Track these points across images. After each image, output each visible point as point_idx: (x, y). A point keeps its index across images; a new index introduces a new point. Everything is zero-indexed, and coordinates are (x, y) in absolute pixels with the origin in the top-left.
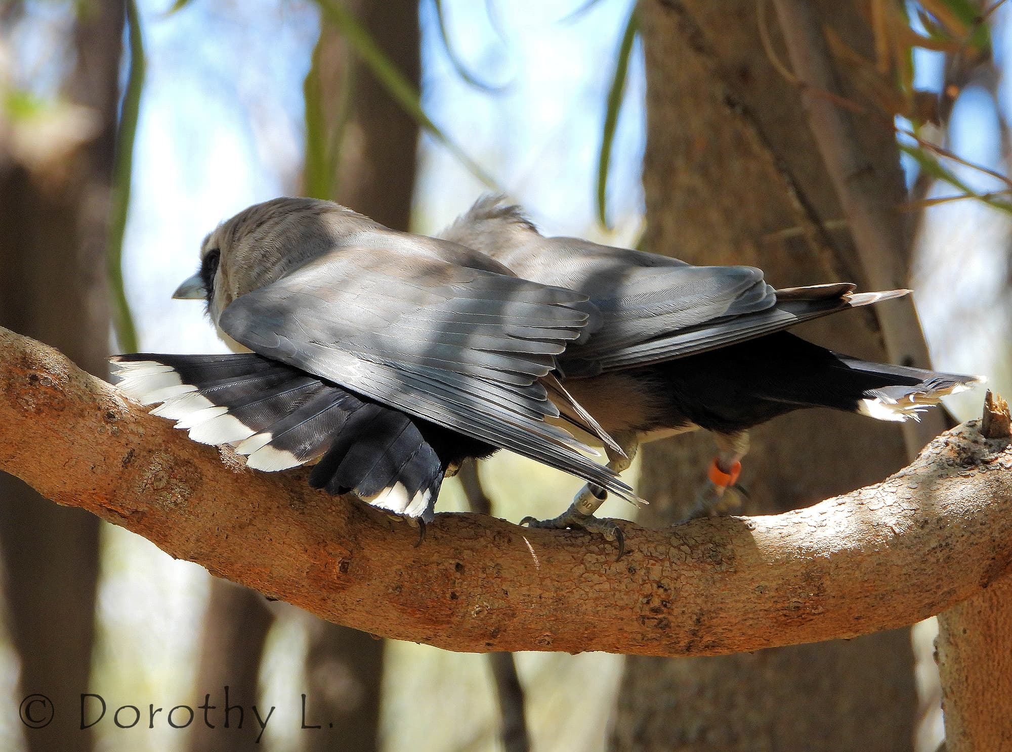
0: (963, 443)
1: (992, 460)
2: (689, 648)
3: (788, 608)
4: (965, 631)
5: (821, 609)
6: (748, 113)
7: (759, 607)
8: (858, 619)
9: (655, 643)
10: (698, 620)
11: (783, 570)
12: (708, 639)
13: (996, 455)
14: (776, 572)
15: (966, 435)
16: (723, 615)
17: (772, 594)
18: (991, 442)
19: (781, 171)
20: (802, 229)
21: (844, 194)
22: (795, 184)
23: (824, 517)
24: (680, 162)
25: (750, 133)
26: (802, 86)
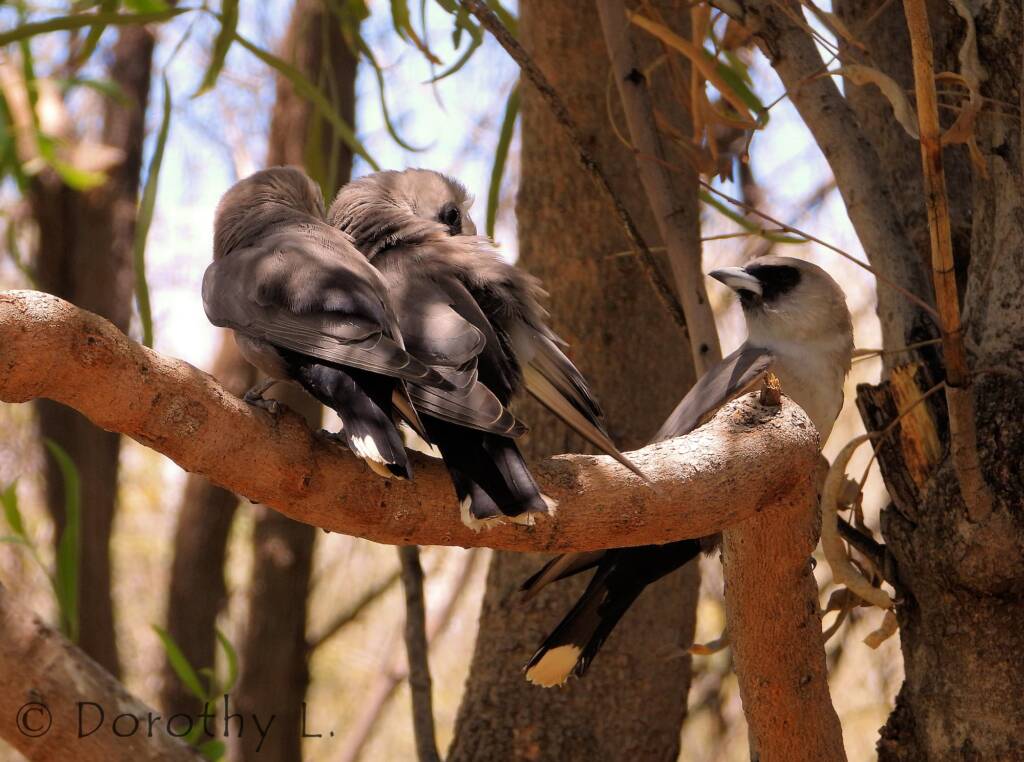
0: (747, 408)
1: (767, 421)
2: (548, 547)
3: (619, 522)
4: (742, 542)
5: (642, 523)
6: (597, 168)
7: (599, 520)
8: (668, 530)
9: (524, 543)
10: (555, 528)
11: (615, 494)
12: (562, 541)
13: (769, 417)
14: (612, 495)
15: (749, 403)
16: (572, 524)
17: (609, 510)
18: (767, 408)
19: (619, 210)
20: (634, 251)
21: (662, 226)
22: (628, 219)
23: (646, 458)
24: (546, 201)
25: (598, 182)
26: (636, 151)
